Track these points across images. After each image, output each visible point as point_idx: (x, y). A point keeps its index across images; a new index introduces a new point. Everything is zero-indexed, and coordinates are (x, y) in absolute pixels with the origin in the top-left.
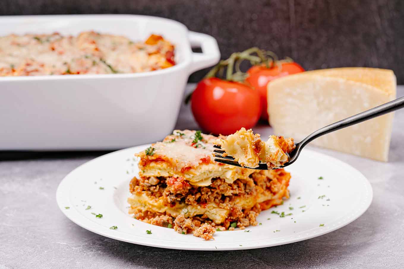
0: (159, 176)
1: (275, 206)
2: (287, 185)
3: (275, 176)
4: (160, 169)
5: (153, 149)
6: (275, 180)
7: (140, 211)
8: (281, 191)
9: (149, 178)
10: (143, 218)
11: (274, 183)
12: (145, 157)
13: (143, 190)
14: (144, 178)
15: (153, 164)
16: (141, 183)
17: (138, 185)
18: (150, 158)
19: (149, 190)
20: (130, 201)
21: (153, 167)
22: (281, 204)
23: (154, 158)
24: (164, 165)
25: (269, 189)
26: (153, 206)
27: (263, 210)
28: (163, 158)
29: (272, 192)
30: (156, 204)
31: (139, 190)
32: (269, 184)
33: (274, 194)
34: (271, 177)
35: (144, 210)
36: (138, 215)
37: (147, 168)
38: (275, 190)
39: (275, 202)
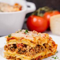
0: (13, 44)
1: (53, 55)
2: (56, 48)
3: (52, 45)
4: (13, 42)
5: (11, 35)
6: (52, 47)
7: (8, 56)
8: (54, 51)
9: (10, 45)
10: (9, 59)
11: (52, 48)
12: (8, 38)
13: (9, 49)
14: (9, 45)
15: (11, 40)
16: (8, 47)
17: (7, 47)
18: (10, 38)
19: (11, 49)
20: (4, 53)
21: (11, 41)
22: (55, 54)
23: (11, 38)
24: (15, 40)
25: (50, 49)
26: (12, 55)
27: (49, 56)
28: (14, 37)
29: (51, 51)
30: (13, 54)
31: (7, 49)
32: (50, 48)
33: (52, 51)
34: (51, 46)
35: (9, 56)
36: (7, 58)
37: (9, 41)
38: (52, 50)
39: (53, 54)
